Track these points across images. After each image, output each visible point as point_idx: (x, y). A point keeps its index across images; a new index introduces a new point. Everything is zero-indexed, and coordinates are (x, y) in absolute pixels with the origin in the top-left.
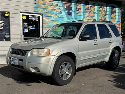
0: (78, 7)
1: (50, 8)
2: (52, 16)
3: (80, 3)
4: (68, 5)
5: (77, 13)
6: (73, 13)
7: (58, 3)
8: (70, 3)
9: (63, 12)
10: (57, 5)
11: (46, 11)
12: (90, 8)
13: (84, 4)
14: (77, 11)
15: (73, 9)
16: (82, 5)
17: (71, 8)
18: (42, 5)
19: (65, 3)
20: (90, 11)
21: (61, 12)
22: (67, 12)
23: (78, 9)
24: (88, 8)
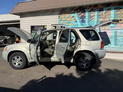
0: (92, 15)
1: (69, 19)
2: (70, 24)
3: (93, 11)
4: (82, 15)
5: (90, 19)
6: (87, 20)
7: (74, 15)
8: (84, 13)
9: (78, 21)
10: (73, 17)
11: (65, 22)
12: (105, 13)
13: (98, 11)
14: (91, 18)
15: (87, 17)
16: (95, 12)
17: (85, 16)
18: (63, 19)
19: (80, 14)
20: (105, 16)
21: (76, 21)
22: (82, 21)
23: (91, 17)
24: (103, 14)
